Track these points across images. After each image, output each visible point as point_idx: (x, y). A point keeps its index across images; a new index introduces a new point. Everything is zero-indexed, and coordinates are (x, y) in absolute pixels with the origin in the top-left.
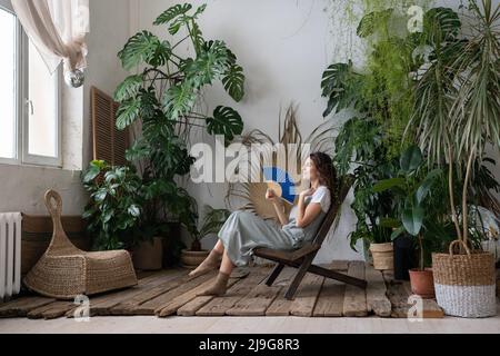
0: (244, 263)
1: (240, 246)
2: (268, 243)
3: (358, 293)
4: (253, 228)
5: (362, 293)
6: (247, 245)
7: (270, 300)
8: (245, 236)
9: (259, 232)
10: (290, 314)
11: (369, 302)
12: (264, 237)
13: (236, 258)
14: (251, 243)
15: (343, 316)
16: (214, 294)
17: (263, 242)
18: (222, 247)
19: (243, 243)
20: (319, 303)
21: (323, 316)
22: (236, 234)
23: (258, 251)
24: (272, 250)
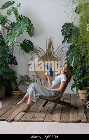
0: (36, 101)
1: (35, 95)
2: (44, 94)
3: (75, 112)
4: (39, 89)
5: (76, 111)
6: (37, 95)
7: (45, 114)
8: (36, 92)
9: (41, 90)
10: (52, 121)
11: (79, 117)
12: (43, 92)
13: (33, 99)
14: (38, 94)
15: (70, 122)
16: (26, 111)
17: (43, 94)
18: (28, 95)
19: (36, 94)
20: (62, 116)
21: (64, 122)
22: (33, 91)
23: (41, 97)
24: (46, 97)
